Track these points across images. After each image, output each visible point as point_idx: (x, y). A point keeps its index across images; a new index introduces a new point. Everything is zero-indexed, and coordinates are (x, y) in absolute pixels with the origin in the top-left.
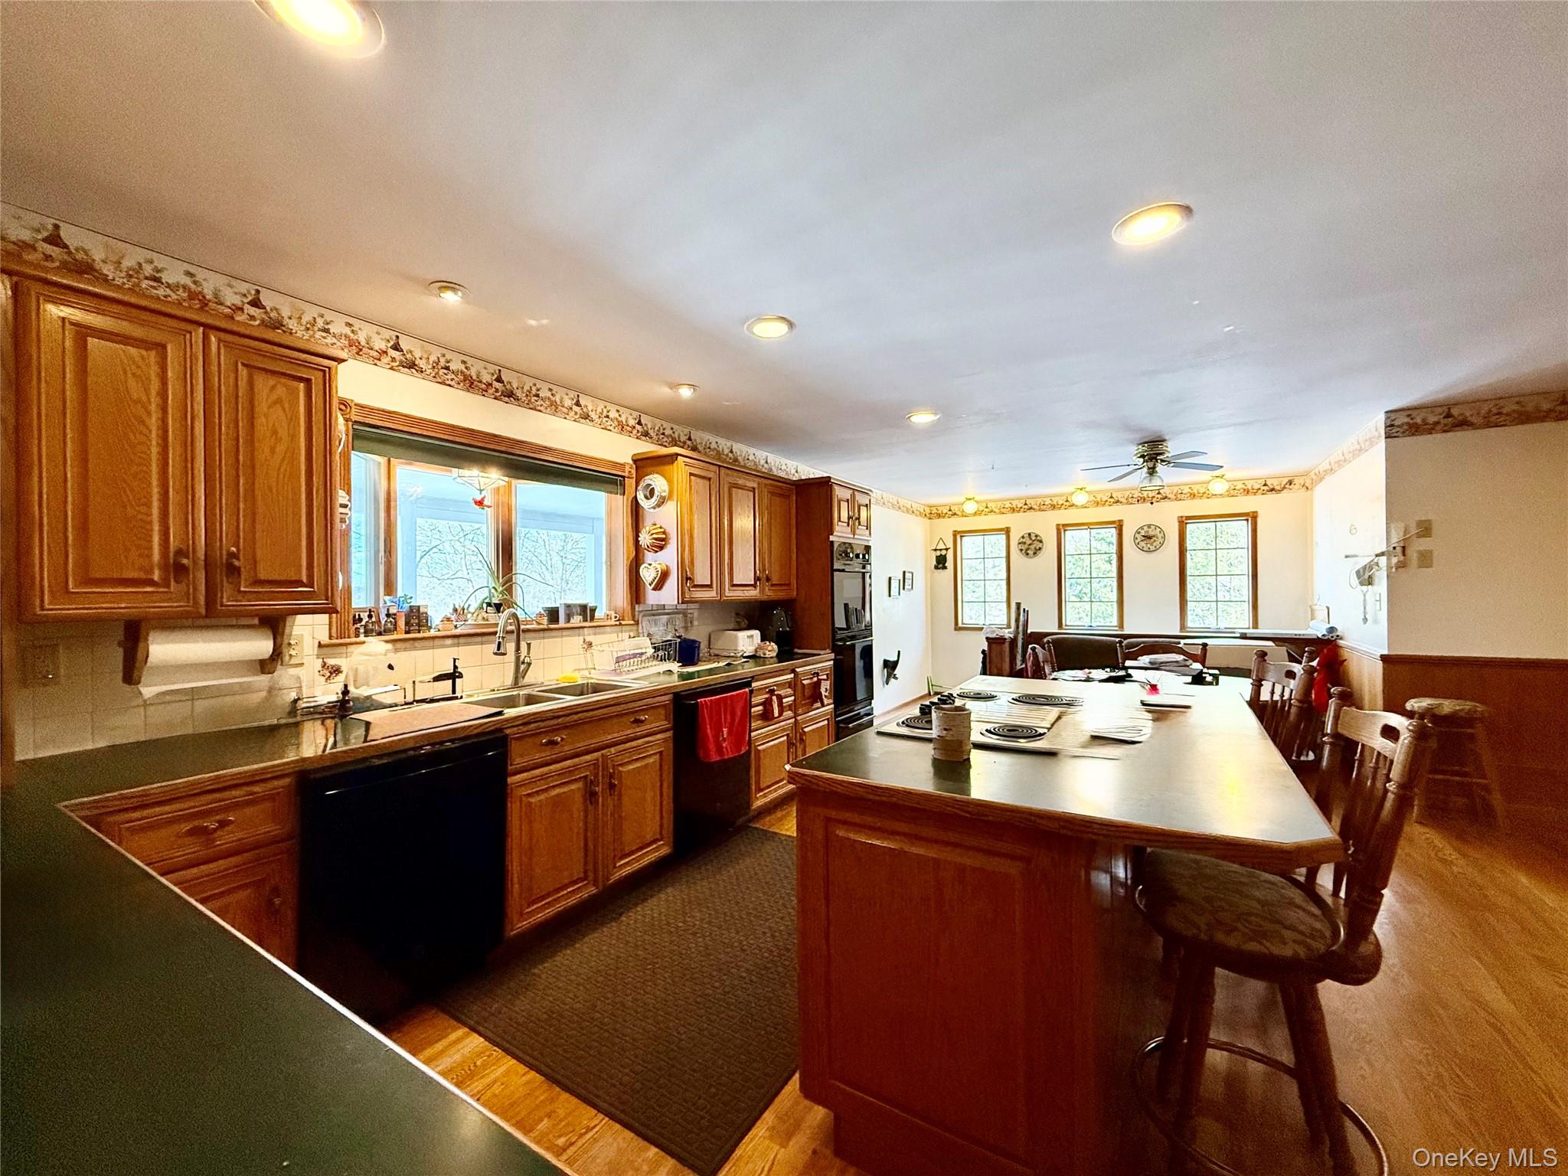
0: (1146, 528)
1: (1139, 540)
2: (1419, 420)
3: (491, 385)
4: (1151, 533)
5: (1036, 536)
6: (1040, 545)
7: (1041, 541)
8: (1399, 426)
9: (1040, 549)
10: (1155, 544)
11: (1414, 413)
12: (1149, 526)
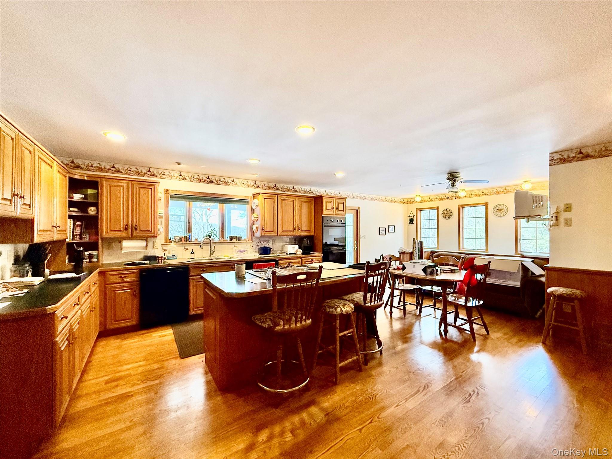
0: (498, 206)
1: (495, 211)
2: (565, 156)
3: (206, 180)
4: (501, 208)
5: (449, 210)
6: (451, 214)
7: (451, 212)
8: (555, 160)
9: (451, 215)
10: (503, 213)
11: (563, 153)
12: (500, 205)
